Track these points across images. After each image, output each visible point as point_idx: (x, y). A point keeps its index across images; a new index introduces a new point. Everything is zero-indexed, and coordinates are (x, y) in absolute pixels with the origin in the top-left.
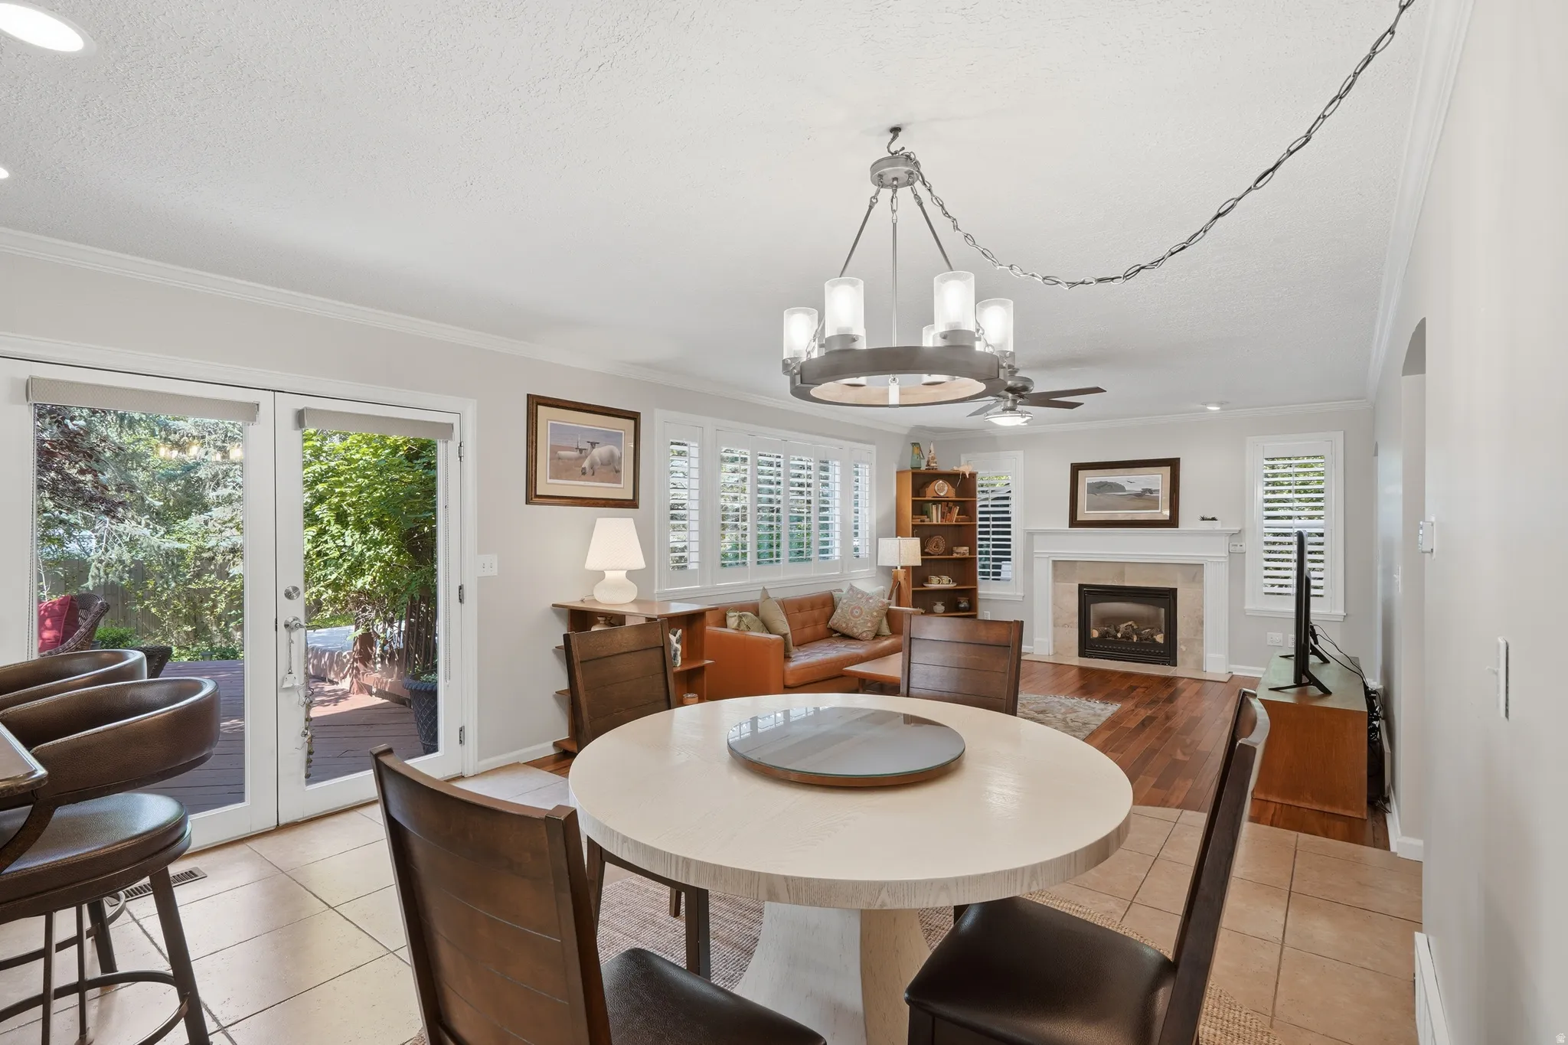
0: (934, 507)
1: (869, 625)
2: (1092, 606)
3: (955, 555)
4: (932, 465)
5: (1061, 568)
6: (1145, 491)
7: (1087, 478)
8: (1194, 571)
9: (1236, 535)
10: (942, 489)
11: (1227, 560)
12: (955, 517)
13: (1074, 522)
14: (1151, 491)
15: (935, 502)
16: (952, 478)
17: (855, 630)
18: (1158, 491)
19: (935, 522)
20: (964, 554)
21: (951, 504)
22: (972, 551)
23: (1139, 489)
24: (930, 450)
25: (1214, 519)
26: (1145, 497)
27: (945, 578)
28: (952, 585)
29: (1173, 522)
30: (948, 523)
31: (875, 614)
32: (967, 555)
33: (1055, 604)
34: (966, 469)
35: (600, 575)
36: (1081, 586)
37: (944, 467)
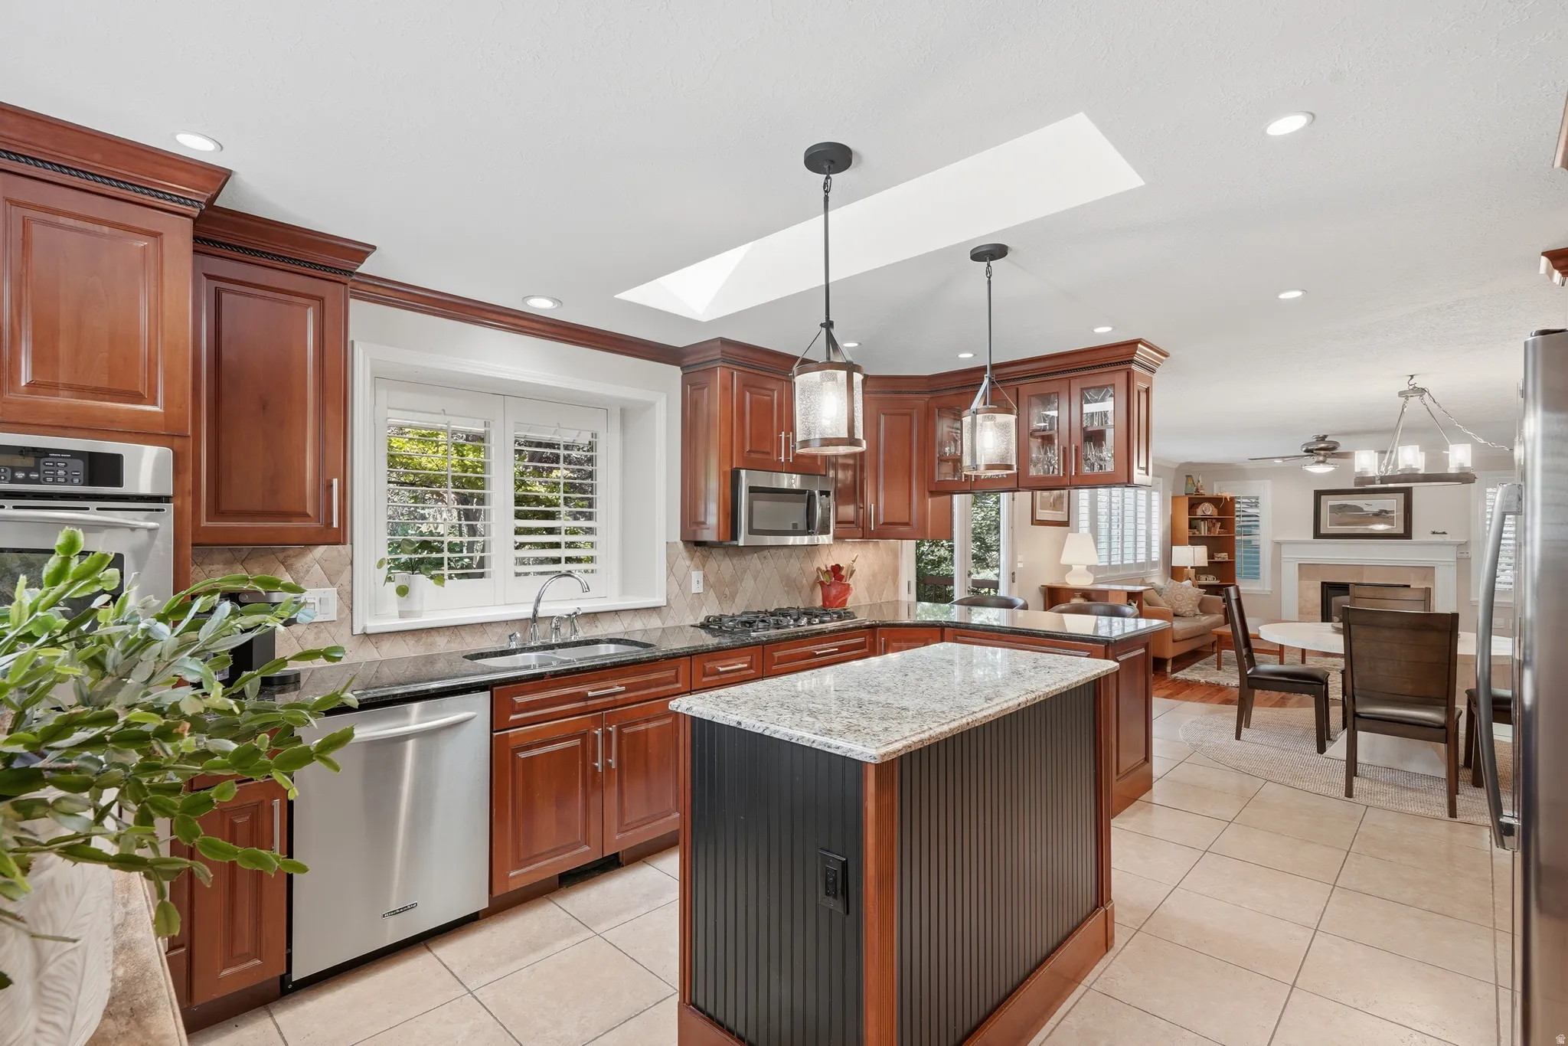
0: (1202, 522)
1: (1191, 606)
2: (1333, 599)
3: (1216, 560)
4: (1201, 491)
5: (1305, 570)
6: (1382, 511)
7: (1328, 502)
8: (1429, 571)
9: (1463, 546)
10: (1208, 509)
11: (1455, 564)
12: (1217, 530)
13: (1317, 534)
14: (1386, 512)
15: (1203, 519)
16: (1216, 501)
17: (1180, 610)
18: (1392, 512)
19: (1203, 534)
20: (1224, 558)
21: (1214, 521)
22: (1232, 555)
23: (1376, 510)
24: (1201, 480)
25: (1444, 533)
26: (1381, 515)
27: (1211, 577)
28: (1217, 582)
29: (1407, 534)
30: (1212, 535)
31: (1194, 599)
32: (1227, 559)
33: (1300, 597)
34: (1227, 494)
35: (1069, 568)
36: (1322, 583)
37: (1207, 493)
